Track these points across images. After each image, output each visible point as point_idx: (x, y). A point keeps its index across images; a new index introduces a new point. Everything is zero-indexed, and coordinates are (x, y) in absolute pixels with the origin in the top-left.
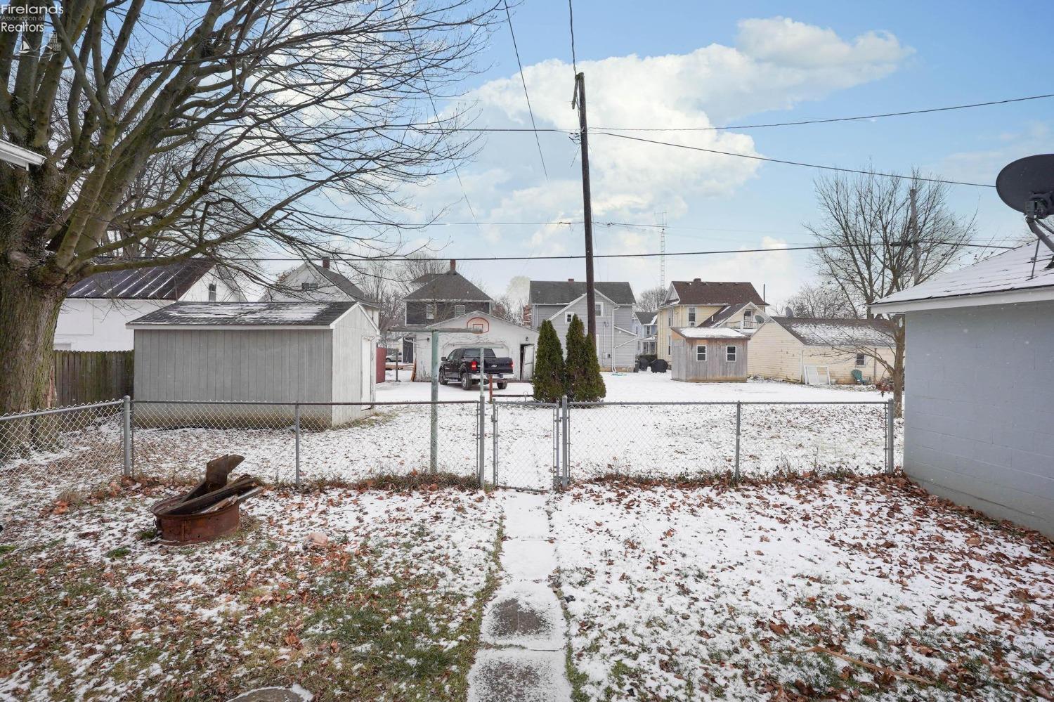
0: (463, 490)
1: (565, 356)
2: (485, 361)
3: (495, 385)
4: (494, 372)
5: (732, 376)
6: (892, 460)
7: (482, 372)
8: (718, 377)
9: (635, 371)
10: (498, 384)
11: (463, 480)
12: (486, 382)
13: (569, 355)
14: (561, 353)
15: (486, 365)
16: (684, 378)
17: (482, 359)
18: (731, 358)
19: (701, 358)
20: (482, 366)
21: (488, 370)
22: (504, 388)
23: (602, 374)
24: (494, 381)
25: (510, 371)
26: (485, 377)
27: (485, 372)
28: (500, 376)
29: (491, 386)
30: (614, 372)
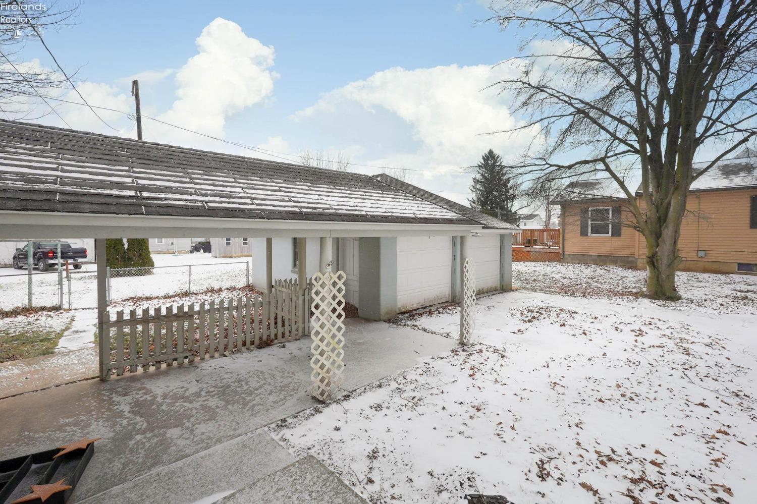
0: (50, 311)
1: (126, 247)
2: (61, 251)
3: (71, 267)
4: (70, 258)
5: (246, 253)
6: (249, 281)
7: (59, 258)
8: (237, 254)
9: (191, 252)
10: (74, 266)
11: (50, 308)
12: (63, 265)
13: (128, 246)
14: (123, 245)
15: (62, 253)
16: (218, 256)
17: (59, 250)
18: (245, 244)
19: (228, 244)
20: (59, 255)
21: (64, 256)
22: (80, 268)
23: (151, 256)
24: (70, 264)
25: (85, 257)
26: (62, 261)
27: (62, 258)
28: (76, 260)
29: (67, 267)
30: (176, 254)
